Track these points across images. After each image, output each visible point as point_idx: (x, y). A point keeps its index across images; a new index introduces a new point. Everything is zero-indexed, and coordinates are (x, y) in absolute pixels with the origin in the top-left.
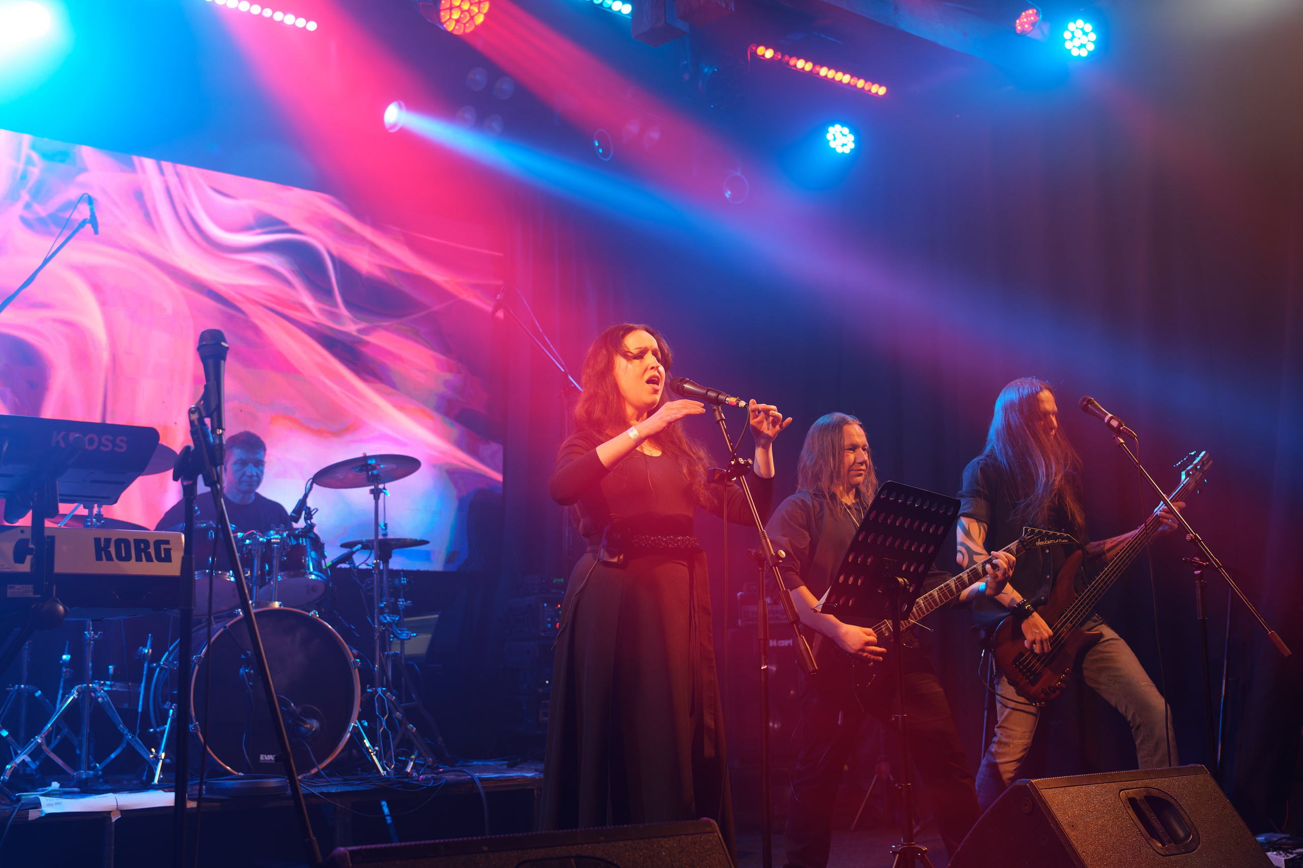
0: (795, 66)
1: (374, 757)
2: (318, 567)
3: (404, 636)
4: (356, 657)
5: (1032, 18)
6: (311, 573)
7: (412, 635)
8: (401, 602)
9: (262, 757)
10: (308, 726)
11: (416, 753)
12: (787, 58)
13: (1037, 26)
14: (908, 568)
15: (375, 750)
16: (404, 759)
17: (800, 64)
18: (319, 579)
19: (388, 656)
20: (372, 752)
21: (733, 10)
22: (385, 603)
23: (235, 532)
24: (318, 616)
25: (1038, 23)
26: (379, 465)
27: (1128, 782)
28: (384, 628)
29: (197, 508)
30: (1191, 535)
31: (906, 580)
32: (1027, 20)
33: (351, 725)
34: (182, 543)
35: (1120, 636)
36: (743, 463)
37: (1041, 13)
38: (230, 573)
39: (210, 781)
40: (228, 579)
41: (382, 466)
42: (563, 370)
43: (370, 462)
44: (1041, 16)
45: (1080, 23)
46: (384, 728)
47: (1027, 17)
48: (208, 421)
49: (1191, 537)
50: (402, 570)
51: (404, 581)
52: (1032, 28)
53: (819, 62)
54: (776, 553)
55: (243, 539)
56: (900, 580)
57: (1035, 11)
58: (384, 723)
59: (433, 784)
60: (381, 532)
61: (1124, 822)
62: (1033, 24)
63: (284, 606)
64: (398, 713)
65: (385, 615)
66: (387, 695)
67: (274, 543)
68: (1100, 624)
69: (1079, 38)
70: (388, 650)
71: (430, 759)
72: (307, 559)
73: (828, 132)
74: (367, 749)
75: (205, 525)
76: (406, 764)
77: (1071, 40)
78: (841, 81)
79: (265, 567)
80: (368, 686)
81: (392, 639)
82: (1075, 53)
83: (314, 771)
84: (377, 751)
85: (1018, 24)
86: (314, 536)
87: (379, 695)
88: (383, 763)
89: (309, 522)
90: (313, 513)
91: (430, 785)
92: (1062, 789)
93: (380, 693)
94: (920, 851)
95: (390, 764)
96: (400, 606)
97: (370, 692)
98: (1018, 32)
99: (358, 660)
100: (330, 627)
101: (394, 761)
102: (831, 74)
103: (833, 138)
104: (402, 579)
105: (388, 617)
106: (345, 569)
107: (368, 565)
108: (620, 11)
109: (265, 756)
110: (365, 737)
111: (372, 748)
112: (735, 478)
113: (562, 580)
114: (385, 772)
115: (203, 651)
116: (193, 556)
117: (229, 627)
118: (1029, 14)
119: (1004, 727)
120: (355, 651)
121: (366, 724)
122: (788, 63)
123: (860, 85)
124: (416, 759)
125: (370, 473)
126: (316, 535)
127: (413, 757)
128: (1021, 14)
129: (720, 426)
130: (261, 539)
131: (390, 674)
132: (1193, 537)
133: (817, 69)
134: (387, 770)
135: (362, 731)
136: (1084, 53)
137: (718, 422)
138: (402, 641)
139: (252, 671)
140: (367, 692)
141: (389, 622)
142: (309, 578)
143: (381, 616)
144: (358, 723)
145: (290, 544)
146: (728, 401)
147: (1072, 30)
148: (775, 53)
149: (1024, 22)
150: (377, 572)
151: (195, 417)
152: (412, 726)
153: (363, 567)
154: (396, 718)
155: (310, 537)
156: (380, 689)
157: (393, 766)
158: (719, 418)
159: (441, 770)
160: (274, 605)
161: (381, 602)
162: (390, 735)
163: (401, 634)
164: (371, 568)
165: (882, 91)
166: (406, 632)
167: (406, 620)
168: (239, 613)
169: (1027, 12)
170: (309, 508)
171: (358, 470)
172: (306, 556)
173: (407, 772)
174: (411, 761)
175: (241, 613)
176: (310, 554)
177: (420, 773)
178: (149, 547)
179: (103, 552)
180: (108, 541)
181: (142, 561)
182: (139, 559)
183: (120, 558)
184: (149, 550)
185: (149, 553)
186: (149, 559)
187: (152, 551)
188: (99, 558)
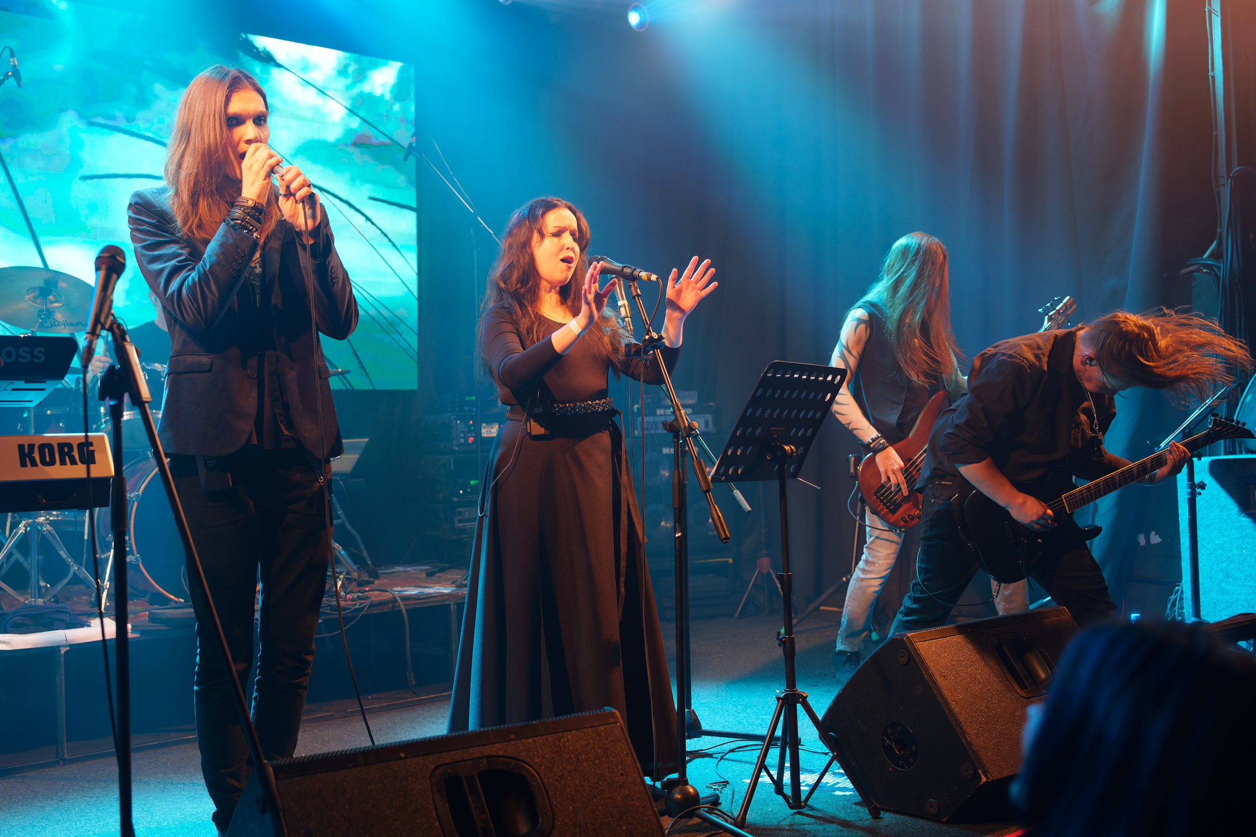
14: (796, 434)
31: (793, 447)
42: (472, 212)
56: (787, 448)
59: (360, 605)
113: (474, 398)
119: (871, 549)
177: (347, 591)
178: (72, 451)
179: (27, 458)
180: (31, 447)
181: (65, 464)
182: (63, 463)
183: (44, 463)
184: (73, 454)
185: (73, 456)
186: (73, 462)
187: (76, 454)
188: (23, 464)
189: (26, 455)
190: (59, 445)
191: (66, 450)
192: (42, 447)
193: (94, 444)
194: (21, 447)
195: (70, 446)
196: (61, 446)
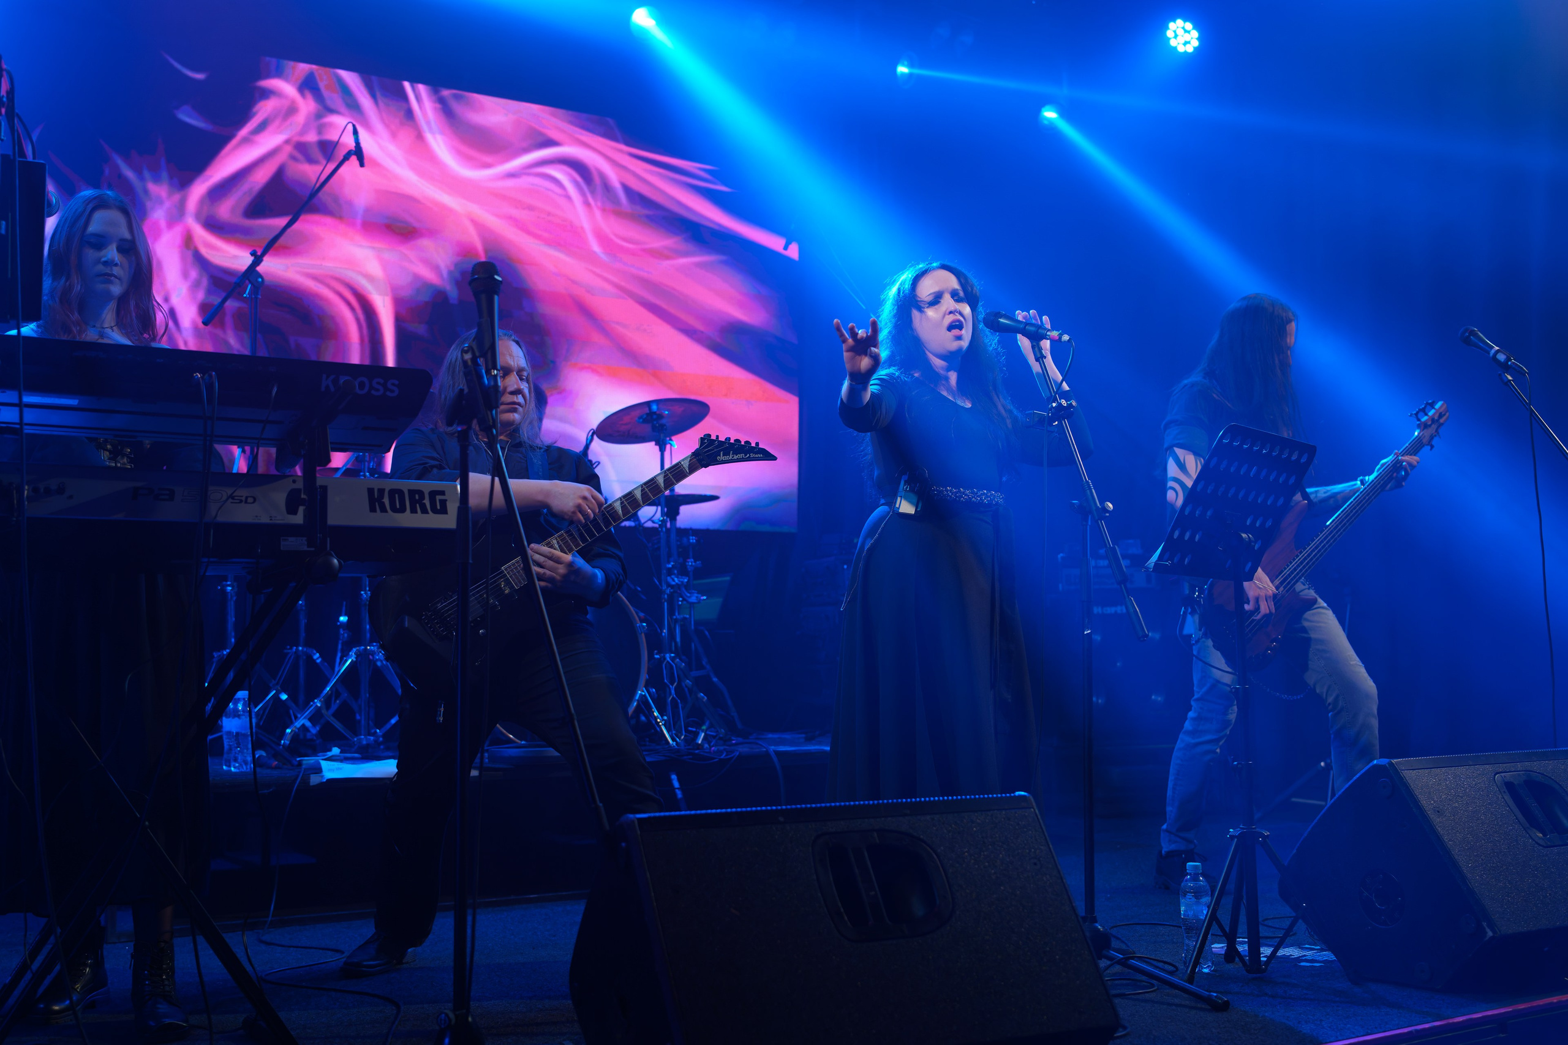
1: (664, 728)
3: (693, 599)
4: (642, 621)
7: (702, 598)
8: (690, 563)
11: (707, 723)
14: (1254, 522)
15: (664, 721)
16: (694, 729)
19: (676, 621)
20: (661, 723)
22: (672, 563)
27: (1505, 765)
28: (672, 590)
31: (1250, 536)
33: (637, 693)
34: (457, 492)
36: (1065, 405)
43: (655, 408)
46: (673, 697)
50: (691, 529)
51: (693, 540)
54: (1102, 505)
56: (1244, 535)
58: (673, 692)
59: (726, 756)
61: (1499, 808)
64: (688, 681)
65: (673, 576)
66: (676, 662)
70: (677, 614)
71: (723, 730)
73: (1168, 29)
74: (656, 718)
76: (697, 735)
80: (656, 651)
81: (680, 603)
84: (666, 721)
87: (668, 661)
88: (672, 734)
90: (594, 466)
91: (722, 757)
92: (1427, 771)
93: (669, 659)
94: (1262, 835)
95: (679, 734)
96: (689, 567)
97: (658, 658)
99: (645, 624)
101: (684, 732)
104: (691, 538)
105: (676, 579)
106: (630, 527)
107: (653, 522)
110: (654, 706)
111: (660, 717)
112: (1057, 423)
114: (675, 743)
120: (642, 615)
121: (654, 692)
124: (707, 729)
125: (654, 424)
127: (704, 727)
131: (678, 639)
134: (676, 741)
135: (650, 699)
138: (692, 604)
140: (655, 658)
141: (677, 584)
143: (669, 578)
144: (646, 691)
150: (664, 529)
152: (702, 694)
153: (649, 524)
154: (686, 686)
156: (668, 655)
157: (683, 737)
159: (734, 742)
161: (669, 563)
162: (680, 705)
163: (690, 597)
164: (657, 525)
166: (696, 595)
167: (696, 582)
173: (699, 743)
174: (703, 731)
177: (712, 744)
178: (424, 499)
179: (377, 503)
180: (381, 491)
181: (416, 512)
182: (413, 511)
183: (394, 510)
184: (424, 501)
185: (425, 504)
186: (424, 511)
187: (427, 502)
188: (373, 509)
189: (375, 500)
190: (410, 491)
191: (417, 497)
192: (392, 492)
193: (446, 493)
194: (370, 491)
195: (421, 493)
196: (412, 493)
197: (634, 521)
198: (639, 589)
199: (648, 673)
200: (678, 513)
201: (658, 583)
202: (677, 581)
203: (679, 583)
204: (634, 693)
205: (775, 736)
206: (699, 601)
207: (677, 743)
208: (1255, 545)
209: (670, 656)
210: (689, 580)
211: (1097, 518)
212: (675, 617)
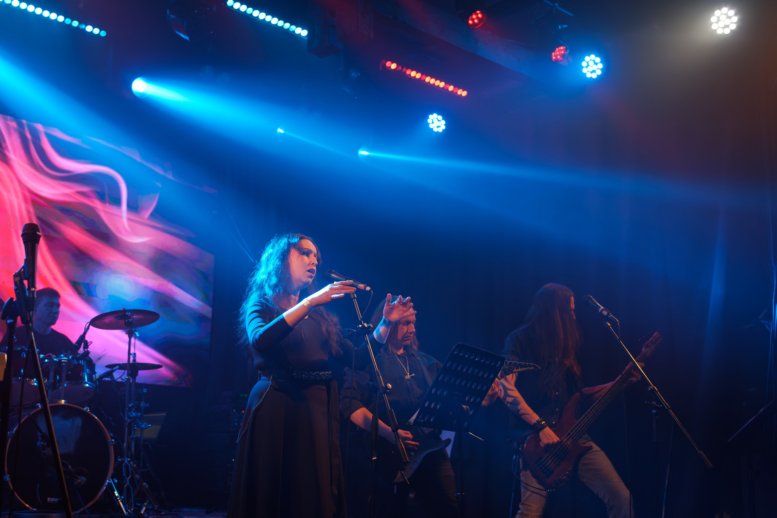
0: (410, 75)
1: (121, 503)
2: (90, 379)
3: (143, 426)
4: (112, 438)
5: (563, 52)
6: (86, 383)
7: (148, 426)
8: (142, 404)
9: (49, 499)
10: (79, 481)
11: (148, 501)
12: (405, 70)
13: (565, 57)
14: (470, 399)
15: (121, 498)
16: (139, 505)
17: (413, 74)
18: (91, 387)
19: (132, 438)
20: (119, 500)
21: (373, 36)
22: (132, 404)
23: (39, 354)
24: (89, 410)
25: (566, 55)
26: (133, 316)
28: (131, 421)
29: (15, 337)
30: (651, 387)
31: (468, 407)
32: (559, 53)
33: (107, 481)
34: (5, 360)
35: (602, 449)
36: (367, 326)
37: (568, 49)
38: (34, 380)
39: (15, 513)
40: (33, 384)
41: (135, 317)
43: (127, 313)
44: (568, 51)
45: (593, 57)
46: (128, 485)
47: (559, 51)
48: (26, 282)
49: (651, 388)
50: (144, 384)
51: (145, 391)
52: (562, 58)
53: (425, 73)
54: (386, 384)
55: (44, 359)
56: (464, 406)
57: (565, 47)
58: (128, 481)
60: (132, 359)
62: (563, 56)
63: (68, 403)
64: (137, 475)
65: (132, 412)
66: (131, 463)
67: (64, 362)
68: (589, 441)
69: (592, 66)
70: (133, 435)
71: (156, 506)
72: (84, 373)
73: (428, 118)
74: (117, 497)
75: (19, 348)
76: (141, 508)
77: (587, 67)
78: (438, 86)
79: (57, 377)
80: (119, 457)
81: (135, 428)
82: (589, 75)
83: (82, 509)
84: (123, 499)
85: (553, 56)
86: (88, 359)
87: (126, 463)
88: (126, 507)
89: (86, 350)
90: (89, 344)
93: (126, 462)
95: (130, 507)
96: (141, 407)
97: (120, 461)
98: (553, 61)
99: (113, 440)
100: (96, 418)
101: (133, 506)
102: (432, 81)
103: (432, 122)
104: (144, 389)
105: (134, 414)
106: (108, 381)
107: (123, 379)
108: (300, 34)
109: (51, 498)
110: (116, 490)
111: (120, 497)
114: (126, 512)
115: (15, 429)
116: (12, 369)
117: (33, 414)
118: (561, 49)
119: (525, 504)
120: (112, 434)
121: (116, 481)
122: (405, 73)
123: (451, 89)
124: (147, 505)
125: (127, 321)
126: (90, 358)
127: (145, 504)
128: (556, 49)
129: (353, 301)
130: (55, 359)
131: (133, 449)
132: (653, 389)
133: (424, 77)
134: (128, 512)
135: (114, 485)
136: (594, 76)
137: (352, 299)
138: (142, 429)
139: (45, 444)
140: (118, 461)
141: (134, 416)
142: (84, 386)
143: (129, 413)
144: (111, 481)
145: (73, 363)
146: (359, 286)
147: (588, 61)
148: (397, 66)
149: (557, 54)
150: (128, 384)
151: (17, 279)
152: (145, 484)
153: (120, 380)
154: (136, 478)
155: (87, 360)
156: (126, 459)
157: (132, 509)
158: (352, 297)
159: (163, 513)
160: (61, 402)
161: (130, 403)
162: (132, 489)
163: (142, 424)
164: (124, 381)
165: (464, 94)
166: (145, 423)
167: (145, 415)
168: (38, 406)
169: (560, 48)
170: (87, 341)
171: (119, 318)
172: (83, 372)
173: (141, 513)
174: (144, 506)
175: (40, 406)
176: (86, 371)
177: (150, 514)
197: (110, 378)
198: (111, 419)
199: (114, 470)
200: (137, 374)
201: (122, 415)
202: (134, 415)
203: (135, 416)
204: (104, 481)
205: (188, 510)
206: (147, 427)
207: (129, 513)
208: (470, 412)
209: (128, 460)
210: (141, 415)
211: (382, 393)
212: (131, 436)
